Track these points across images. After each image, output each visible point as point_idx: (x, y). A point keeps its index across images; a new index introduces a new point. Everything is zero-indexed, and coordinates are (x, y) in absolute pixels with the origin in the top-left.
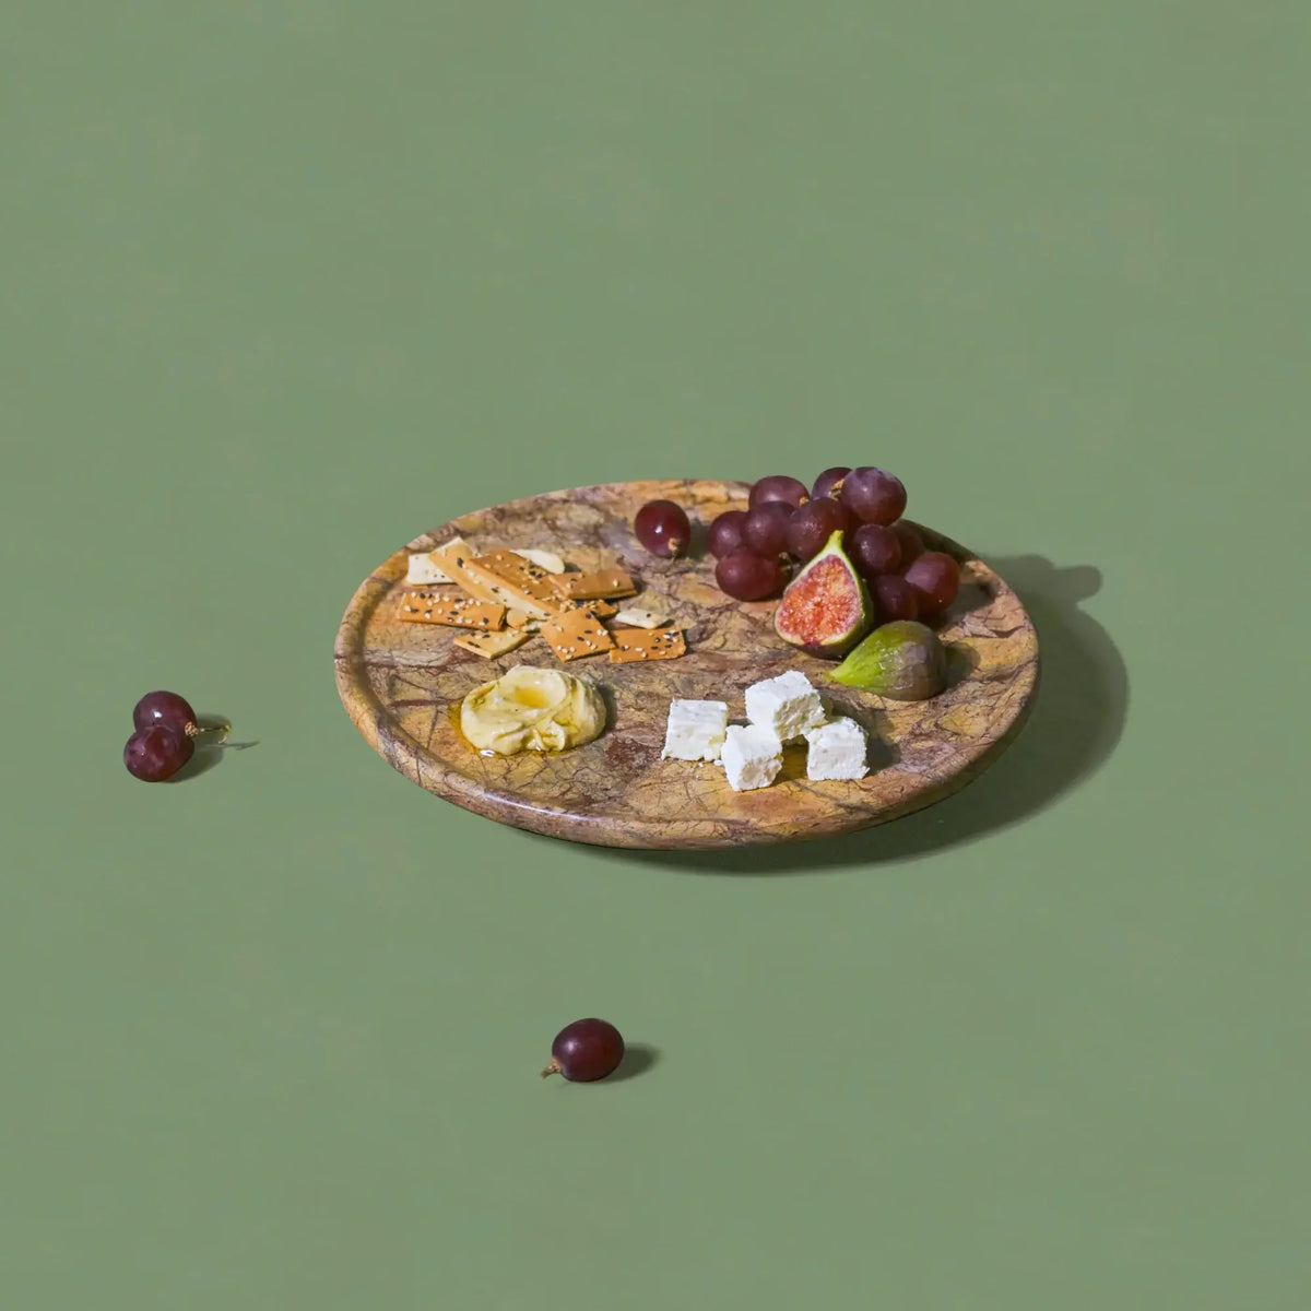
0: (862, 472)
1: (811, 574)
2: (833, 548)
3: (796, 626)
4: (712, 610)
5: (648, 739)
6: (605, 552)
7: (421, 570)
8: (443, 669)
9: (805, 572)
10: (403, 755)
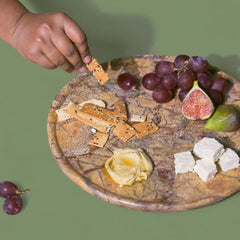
0: (195, 58)
1: (191, 96)
2: (196, 87)
3: (191, 114)
4: (155, 109)
5: (167, 167)
6: (110, 93)
7: (62, 115)
8: (90, 154)
9: (188, 95)
10: (101, 194)
